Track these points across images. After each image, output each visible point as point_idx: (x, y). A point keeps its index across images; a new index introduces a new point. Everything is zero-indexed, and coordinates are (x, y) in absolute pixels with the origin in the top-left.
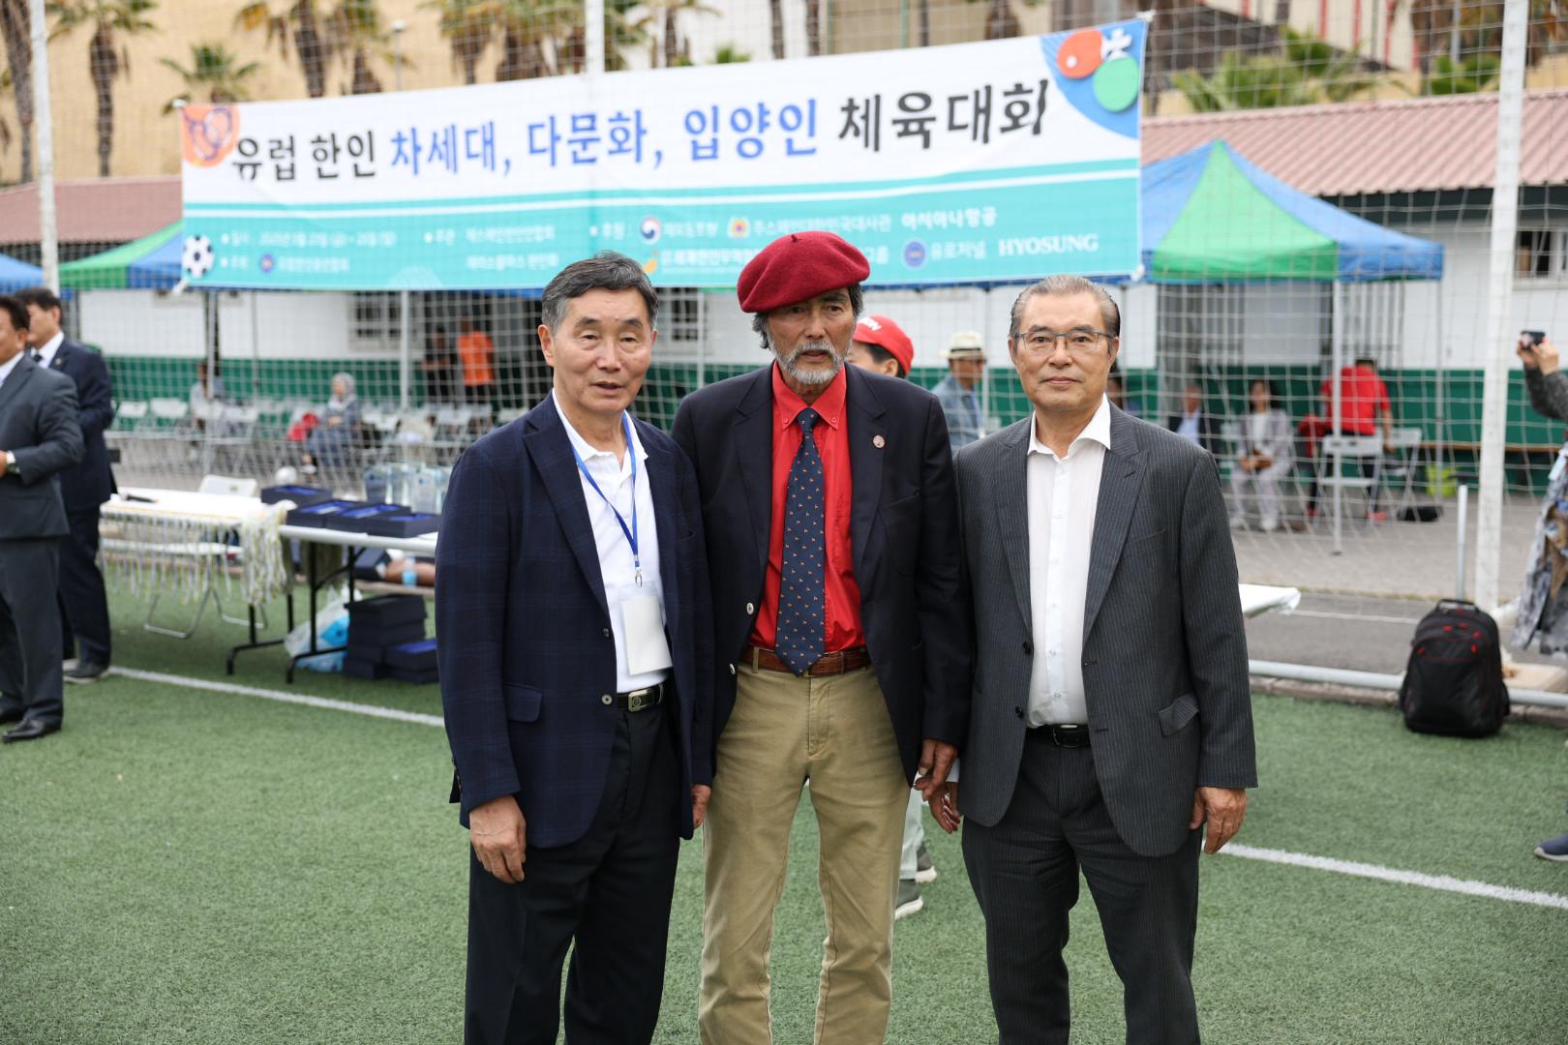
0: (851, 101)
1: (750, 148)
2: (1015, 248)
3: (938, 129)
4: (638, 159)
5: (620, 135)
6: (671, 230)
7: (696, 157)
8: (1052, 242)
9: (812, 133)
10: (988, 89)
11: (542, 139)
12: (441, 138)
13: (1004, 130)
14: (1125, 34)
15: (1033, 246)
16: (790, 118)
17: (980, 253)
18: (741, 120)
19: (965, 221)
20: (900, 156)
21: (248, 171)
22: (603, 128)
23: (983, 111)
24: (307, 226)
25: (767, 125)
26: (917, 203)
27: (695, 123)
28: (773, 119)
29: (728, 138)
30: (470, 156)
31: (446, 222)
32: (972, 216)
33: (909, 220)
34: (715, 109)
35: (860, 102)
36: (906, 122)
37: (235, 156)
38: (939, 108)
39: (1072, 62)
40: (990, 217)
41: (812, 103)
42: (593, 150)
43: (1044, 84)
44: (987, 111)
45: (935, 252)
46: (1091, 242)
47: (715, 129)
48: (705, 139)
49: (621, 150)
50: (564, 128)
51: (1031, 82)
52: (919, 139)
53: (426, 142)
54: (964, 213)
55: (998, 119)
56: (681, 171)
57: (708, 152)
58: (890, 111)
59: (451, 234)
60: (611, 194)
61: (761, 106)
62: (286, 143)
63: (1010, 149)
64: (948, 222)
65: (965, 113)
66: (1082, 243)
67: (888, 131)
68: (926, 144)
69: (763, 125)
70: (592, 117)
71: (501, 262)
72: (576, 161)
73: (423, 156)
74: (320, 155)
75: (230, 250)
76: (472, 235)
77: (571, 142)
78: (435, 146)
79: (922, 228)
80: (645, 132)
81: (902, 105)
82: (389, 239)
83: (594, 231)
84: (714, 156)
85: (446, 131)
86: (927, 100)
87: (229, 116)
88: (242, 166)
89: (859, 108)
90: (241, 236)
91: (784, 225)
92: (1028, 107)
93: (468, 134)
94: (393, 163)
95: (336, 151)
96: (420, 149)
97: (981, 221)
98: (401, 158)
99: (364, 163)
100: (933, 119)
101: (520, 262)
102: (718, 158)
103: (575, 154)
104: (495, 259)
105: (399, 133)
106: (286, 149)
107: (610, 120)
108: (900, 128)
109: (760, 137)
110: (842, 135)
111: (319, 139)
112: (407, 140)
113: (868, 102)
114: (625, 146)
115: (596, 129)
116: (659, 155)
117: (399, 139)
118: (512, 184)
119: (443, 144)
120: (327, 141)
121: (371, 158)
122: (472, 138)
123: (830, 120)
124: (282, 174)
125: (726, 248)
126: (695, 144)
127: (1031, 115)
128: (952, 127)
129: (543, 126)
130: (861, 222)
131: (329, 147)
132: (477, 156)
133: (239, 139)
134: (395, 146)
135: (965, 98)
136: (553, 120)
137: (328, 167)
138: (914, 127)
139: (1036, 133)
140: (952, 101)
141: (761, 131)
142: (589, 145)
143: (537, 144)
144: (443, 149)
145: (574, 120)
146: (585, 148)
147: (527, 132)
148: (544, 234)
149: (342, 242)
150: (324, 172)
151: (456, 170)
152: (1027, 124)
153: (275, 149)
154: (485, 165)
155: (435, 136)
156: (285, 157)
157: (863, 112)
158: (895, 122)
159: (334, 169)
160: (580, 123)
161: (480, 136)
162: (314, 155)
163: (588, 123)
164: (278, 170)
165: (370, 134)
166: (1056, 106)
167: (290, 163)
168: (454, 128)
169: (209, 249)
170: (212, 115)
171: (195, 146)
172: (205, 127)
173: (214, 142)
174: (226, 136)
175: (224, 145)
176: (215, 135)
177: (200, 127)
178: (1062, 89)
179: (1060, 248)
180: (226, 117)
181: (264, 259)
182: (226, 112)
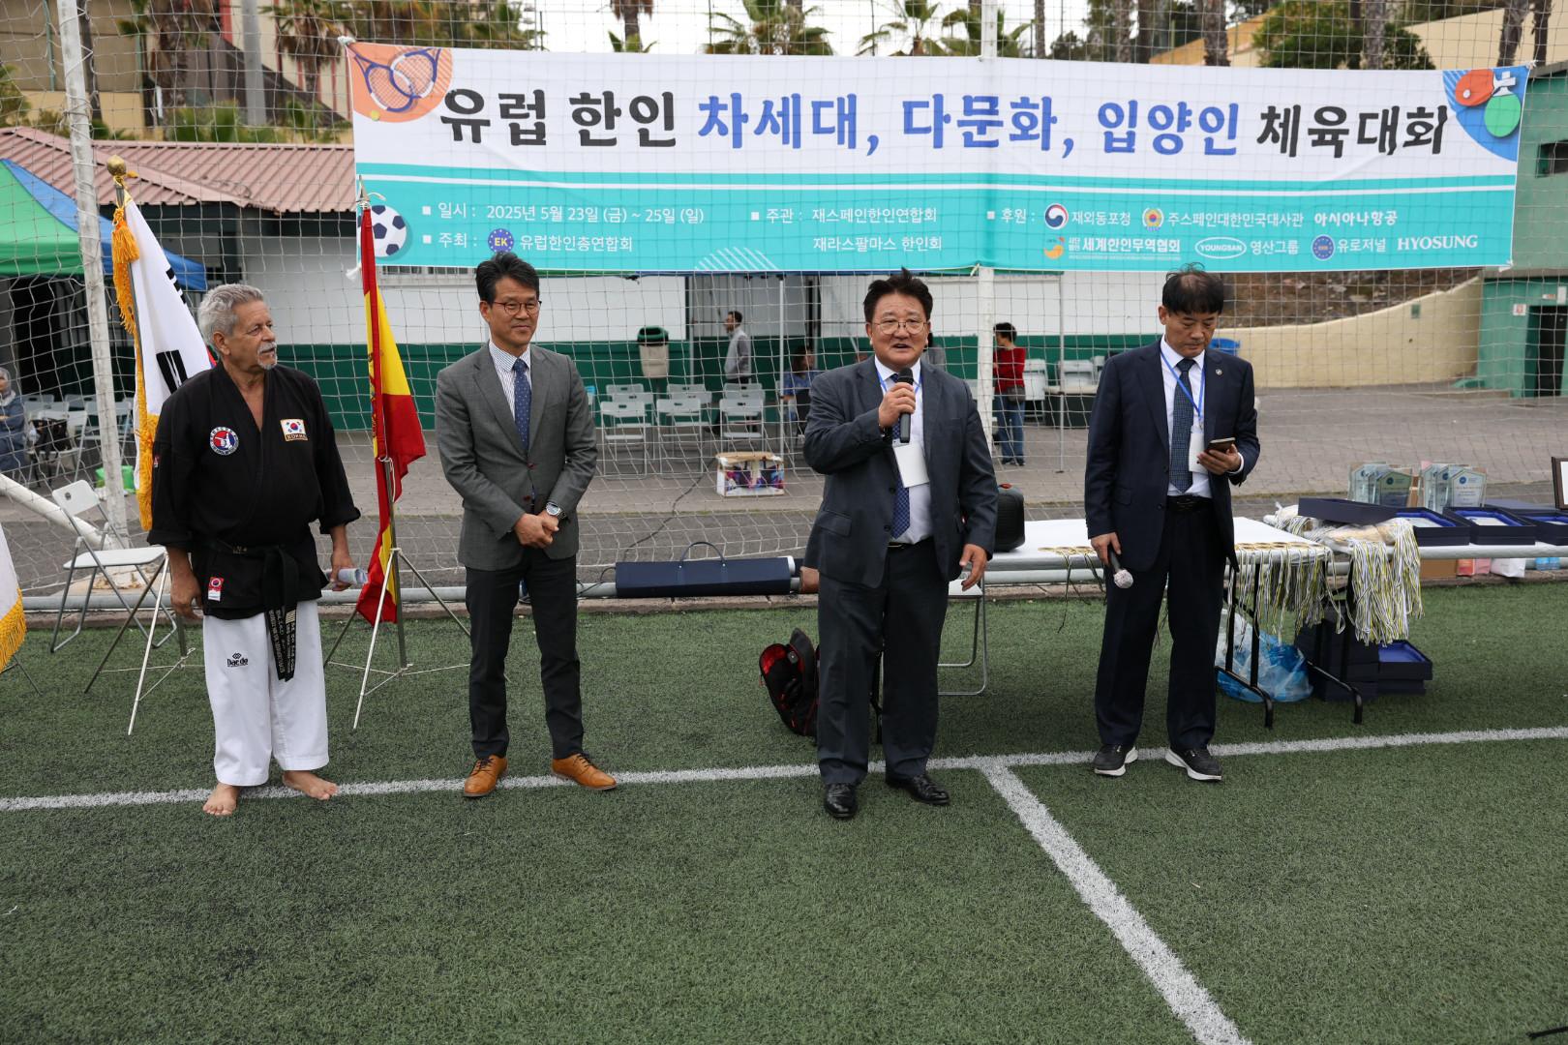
0: (1272, 109)
1: (1168, 144)
2: (1411, 244)
3: (1349, 141)
4: (1046, 147)
5: (1025, 121)
6: (1079, 217)
7: (1109, 149)
8: (1442, 241)
9: (1232, 135)
10: (1396, 110)
11: (923, 118)
12: (777, 107)
13: (1407, 144)
14: (1511, 76)
16: (1212, 120)
17: (1381, 248)
18: (1161, 118)
19: (1370, 221)
20: (1313, 162)
21: (467, 130)
22: (1005, 113)
23: (1389, 127)
24: (566, 199)
25: (1189, 124)
26: (1330, 206)
27: (1111, 115)
28: (1194, 119)
29: (1145, 133)
30: (817, 129)
31: (783, 200)
32: (1376, 216)
33: (1321, 218)
34: (1133, 105)
35: (1280, 111)
36: (1322, 133)
37: (443, 110)
38: (1352, 123)
39: (1467, 94)
40: (1392, 217)
41: (1234, 108)
42: (991, 134)
43: (1442, 110)
44: (1393, 129)
45: (1341, 246)
46: (1472, 239)
47: (1133, 123)
48: (1121, 131)
49: (1025, 135)
50: (954, 108)
51: (1432, 108)
52: (1331, 149)
53: (754, 112)
54: (1369, 215)
55: (1402, 136)
56: (1091, 160)
57: (1124, 145)
58: (1307, 121)
59: (789, 213)
60: (1013, 179)
61: (1182, 105)
62: (530, 100)
63: (1412, 162)
64: (1355, 221)
65: (1373, 129)
66: (1464, 242)
67: (1304, 140)
68: (1338, 154)
69: (1183, 124)
70: (993, 101)
71: (862, 245)
72: (969, 141)
73: (748, 128)
74: (587, 117)
75: (435, 225)
76: (820, 214)
77: (961, 123)
78: (767, 116)
79: (1330, 224)
80: (1054, 120)
81: (1319, 116)
82: (694, 216)
83: (991, 215)
84: (1130, 149)
85: (785, 100)
86: (1342, 115)
87: (434, 62)
88: (456, 125)
89: (1278, 116)
90: (454, 208)
91: (1199, 218)
92: (1428, 127)
93: (817, 106)
94: (704, 132)
95: (612, 113)
96: (745, 118)
97: (1384, 221)
98: (716, 128)
99: (656, 129)
100: (1346, 132)
101: (889, 245)
102: (1133, 151)
103: (968, 136)
104: (854, 241)
105: (713, 99)
106: (530, 107)
107: (1014, 105)
108: (1315, 137)
109: (1180, 135)
110: (1261, 140)
111: (585, 98)
112: (724, 107)
113: (1287, 111)
114: (1031, 132)
115: (996, 113)
116: (1069, 144)
117: (713, 106)
118: (879, 163)
119: (779, 114)
120: (598, 102)
121: (669, 124)
122: (823, 111)
123: (1251, 124)
124: (523, 137)
125: (1140, 236)
126: (1109, 136)
127: (1431, 135)
128: (1362, 140)
129: (926, 104)
130: (1276, 218)
131: (601, 109)
132: (830, 131)
133: (449, 90)
134: (707, 113)
135: (1374, 116)
136: (939, 99)
137: (598, 131)
138: (1328, 137)
139: (1437, 150)
140: (1364, 117)
141: (1181, 129)
142: (988, 128)
143: (916, 124)
144: (780, 120)
145: (968, 101)
146: (982, 131)
147: (903, 110)
148: (923, 216)
149: (622, 218)
150: (592, 137)
151: (797, 144)
152: (1428, 141)
153: (511, 105)
154: (841, 141)
155: (768, 105)
156: (526, 116)
157: (1282, 120)
158: (1311, 132)
159: (608, 135)
160: (977, 106)
161: (835, 110)
162: (577, 117)
163: (986, 106)
164: (516, 131)
165: (668, 98)
166: (1453, 130)
167: (536, 124)
168: (796, 98)
169: (399, 223)
170: (403, 57)
171: (373, 95)
172: (392, 72)
173: (407, 90)
174: (427, 86)
175: (423, 95)
176: (408, 83)
177: (384, 72)
178: (1458, 116)
179: (1448, 245)
180: (428, 63)
181: (495, 236)
182: (429, 56)
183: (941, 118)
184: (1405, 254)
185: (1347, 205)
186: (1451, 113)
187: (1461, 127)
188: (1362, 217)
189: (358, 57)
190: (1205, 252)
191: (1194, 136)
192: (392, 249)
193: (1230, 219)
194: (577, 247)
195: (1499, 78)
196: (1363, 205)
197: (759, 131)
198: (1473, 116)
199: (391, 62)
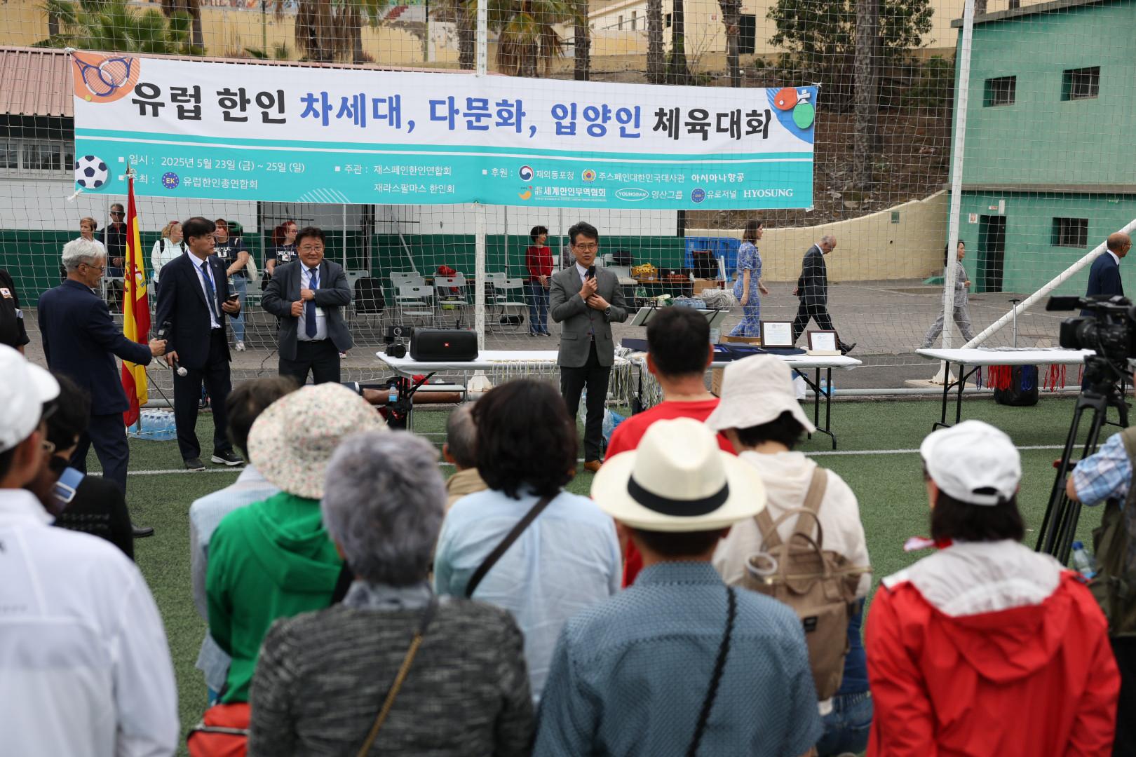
0: (662, 110)
1: (597, 130)
2: (752, 194)
3: (711, 130)
4: (519, 130)
5: (505, 114)
6: (539, 174)
7: (559, 132)
8: (770, 192)
9: (637, 126)
10: (739, 111)
11: (442, 111)
12: (350, 102)
13: (748, 133)
14: (807, 92)
15: (761, 194)
16: (624, 116)
17: (734, 196)
18: (591, 114)
19: (727, 179)
20: (689, 143)
21: (149, 109)
22: (493, 109)
23: (735, 122)
24: (214, 154)
25: (609, 118)
26: (701, 169)
27: (560, 112)
28: (613, 115)
29: (582, 124)
30: (376, 116)
31: (355, 159)
32: (732, 177)
33: (695, 177)
34: (574, 106)
35: (667, 111)
36: (694, 125)
37: (133, 95)
38: (712, 119)
39: (781, 103)
40: (741, 177)
41: (638, 109)
42: (484, 122)
43: (768, 112)
44: (738, 123)
45: (709, 196)
46: (789, 192)
47: (574, 117)
48: (566, 122)
49: (505, 123)
50: (461, 105)
51: (761, 110)
52: (701, 135)
53: (336, 105)
54: (727, 175)
55: (744, 128)
56: (547, 139)
57: (568, 130)
58: (684, 117)
59: (358, 169)
60: (498, 150)
61: (605, 107)
62: (191, 91)
63: (752, 144)
64: (718, 180)
65: (726, 123)
66: (783, 193)
67: (683, 130)
68: (705, 138)
69: (606, 119)
70: (485, 102)
72: (470, 126)
73: (332, 115)
74: (228, 103)
76: (379, 169)
77: (465, 115)
78: (344, 106)
79: (702, 181)
80: (524, 114)
81: (691, 115)
82: (298, 168)
83: (485, 172)
84: (572, 133)
85: (355, 97)
86: (706, 114)
88: (142, 105)
89: (666, 115)
90: (139, 159)
91: (618, 176)
92: (760, 123)
93: (376, 102)
94: (304, 115)
95: (244, 102)
96: (330, 108)
97: (736, 179)
98: (312, 113)
99: (273, 113)
100: (709, 125)
101: (422, 189)
102: (574, 134)
103: (470, 123)
104: (399, 186)
105: (310, 95)
106: (191, 96)
107: (498, 104)
108: (690, 127)
109: (604, 125)
110: (656, 129)
111: (227, 91)
112: (317, 100)
113: (671, 111)
114: (509, 121)
115: (487, 109)
116: (533, 129)
117: (310, 99)
118: (416, 138)
119: (352, 106)
120: (235, 94)
121: (281, 110)
122: (380, 105)
123: (649, 120)
124: (186, 114)
125: (580, 186)
126: (559, 125)
127: (762, 127)
128: (719, 129)
129: (443, 103)
130: (667, 177)
131: (237, 99)
132: (384, 117)
133: (138, 83)
134: (305, 104)
135: (726, 115)
136: (451, 99)
137: (236, 112)
138: (698, 128)
139: (765, 136)
140: (719, 116)
141: (604, 121)
142: (482, 118)
143: (438, 114)
144: (352, 110)
145: (470, 101)
146: (478, 120)
147: (429, 105)
148: (443, 172)
149: (251, 168)
150: (231, 116)
151: (363, 125)
152: (760, 131)
153: (178, 95)
154: (391, 124)
155: (345, 100)
156: (189, 101)
157: (668, 117)
158: (687, 124)
159: (242, 115)
160: (475, 104)
161: (387, 105)
162: (221, 103)
163: (480, 104)
164: (181, 110)
165: (281, 93)
166: (775, 125)
167: (195, 107)
168: (363, 96)
169: (103, 167)
170: (107, 62)
171: (87, 85)
172: (100, 71)
173: (110, 82)
174: (123, 80)
175: (121, 86)
176: (110, 78)
177: (95, 70)
178: (778, 116)
179: (775, 194)
180: (124, 66)
181: (167, 177)
182: (124, 62)
183: (453, 111)
184: (749, 200)
185: (712, 169)
186: (773, 114)
187: (779, 123)
188: (722, 177)
189: (78, 61)
190: (621, 197)
191: (613, 126)
192: (98, 184)
193: (637, 178)
194: (221, 185)
195: (800, 94)
196: (722, 169)
197: (339, 116)
198: (786, 116)
199: (99, 65)
